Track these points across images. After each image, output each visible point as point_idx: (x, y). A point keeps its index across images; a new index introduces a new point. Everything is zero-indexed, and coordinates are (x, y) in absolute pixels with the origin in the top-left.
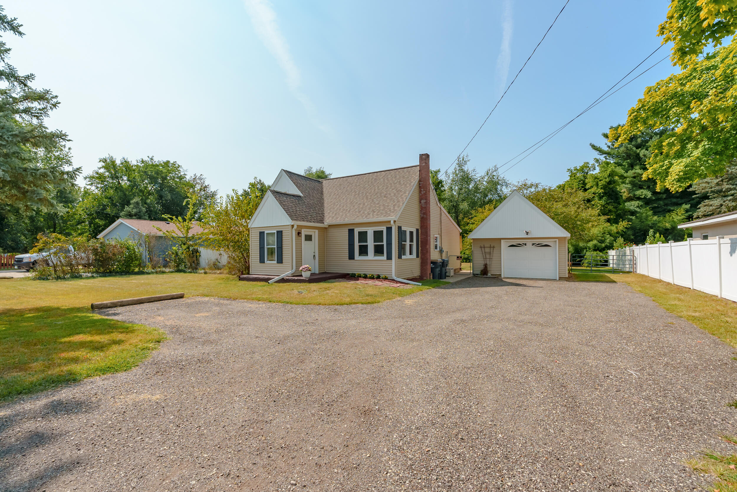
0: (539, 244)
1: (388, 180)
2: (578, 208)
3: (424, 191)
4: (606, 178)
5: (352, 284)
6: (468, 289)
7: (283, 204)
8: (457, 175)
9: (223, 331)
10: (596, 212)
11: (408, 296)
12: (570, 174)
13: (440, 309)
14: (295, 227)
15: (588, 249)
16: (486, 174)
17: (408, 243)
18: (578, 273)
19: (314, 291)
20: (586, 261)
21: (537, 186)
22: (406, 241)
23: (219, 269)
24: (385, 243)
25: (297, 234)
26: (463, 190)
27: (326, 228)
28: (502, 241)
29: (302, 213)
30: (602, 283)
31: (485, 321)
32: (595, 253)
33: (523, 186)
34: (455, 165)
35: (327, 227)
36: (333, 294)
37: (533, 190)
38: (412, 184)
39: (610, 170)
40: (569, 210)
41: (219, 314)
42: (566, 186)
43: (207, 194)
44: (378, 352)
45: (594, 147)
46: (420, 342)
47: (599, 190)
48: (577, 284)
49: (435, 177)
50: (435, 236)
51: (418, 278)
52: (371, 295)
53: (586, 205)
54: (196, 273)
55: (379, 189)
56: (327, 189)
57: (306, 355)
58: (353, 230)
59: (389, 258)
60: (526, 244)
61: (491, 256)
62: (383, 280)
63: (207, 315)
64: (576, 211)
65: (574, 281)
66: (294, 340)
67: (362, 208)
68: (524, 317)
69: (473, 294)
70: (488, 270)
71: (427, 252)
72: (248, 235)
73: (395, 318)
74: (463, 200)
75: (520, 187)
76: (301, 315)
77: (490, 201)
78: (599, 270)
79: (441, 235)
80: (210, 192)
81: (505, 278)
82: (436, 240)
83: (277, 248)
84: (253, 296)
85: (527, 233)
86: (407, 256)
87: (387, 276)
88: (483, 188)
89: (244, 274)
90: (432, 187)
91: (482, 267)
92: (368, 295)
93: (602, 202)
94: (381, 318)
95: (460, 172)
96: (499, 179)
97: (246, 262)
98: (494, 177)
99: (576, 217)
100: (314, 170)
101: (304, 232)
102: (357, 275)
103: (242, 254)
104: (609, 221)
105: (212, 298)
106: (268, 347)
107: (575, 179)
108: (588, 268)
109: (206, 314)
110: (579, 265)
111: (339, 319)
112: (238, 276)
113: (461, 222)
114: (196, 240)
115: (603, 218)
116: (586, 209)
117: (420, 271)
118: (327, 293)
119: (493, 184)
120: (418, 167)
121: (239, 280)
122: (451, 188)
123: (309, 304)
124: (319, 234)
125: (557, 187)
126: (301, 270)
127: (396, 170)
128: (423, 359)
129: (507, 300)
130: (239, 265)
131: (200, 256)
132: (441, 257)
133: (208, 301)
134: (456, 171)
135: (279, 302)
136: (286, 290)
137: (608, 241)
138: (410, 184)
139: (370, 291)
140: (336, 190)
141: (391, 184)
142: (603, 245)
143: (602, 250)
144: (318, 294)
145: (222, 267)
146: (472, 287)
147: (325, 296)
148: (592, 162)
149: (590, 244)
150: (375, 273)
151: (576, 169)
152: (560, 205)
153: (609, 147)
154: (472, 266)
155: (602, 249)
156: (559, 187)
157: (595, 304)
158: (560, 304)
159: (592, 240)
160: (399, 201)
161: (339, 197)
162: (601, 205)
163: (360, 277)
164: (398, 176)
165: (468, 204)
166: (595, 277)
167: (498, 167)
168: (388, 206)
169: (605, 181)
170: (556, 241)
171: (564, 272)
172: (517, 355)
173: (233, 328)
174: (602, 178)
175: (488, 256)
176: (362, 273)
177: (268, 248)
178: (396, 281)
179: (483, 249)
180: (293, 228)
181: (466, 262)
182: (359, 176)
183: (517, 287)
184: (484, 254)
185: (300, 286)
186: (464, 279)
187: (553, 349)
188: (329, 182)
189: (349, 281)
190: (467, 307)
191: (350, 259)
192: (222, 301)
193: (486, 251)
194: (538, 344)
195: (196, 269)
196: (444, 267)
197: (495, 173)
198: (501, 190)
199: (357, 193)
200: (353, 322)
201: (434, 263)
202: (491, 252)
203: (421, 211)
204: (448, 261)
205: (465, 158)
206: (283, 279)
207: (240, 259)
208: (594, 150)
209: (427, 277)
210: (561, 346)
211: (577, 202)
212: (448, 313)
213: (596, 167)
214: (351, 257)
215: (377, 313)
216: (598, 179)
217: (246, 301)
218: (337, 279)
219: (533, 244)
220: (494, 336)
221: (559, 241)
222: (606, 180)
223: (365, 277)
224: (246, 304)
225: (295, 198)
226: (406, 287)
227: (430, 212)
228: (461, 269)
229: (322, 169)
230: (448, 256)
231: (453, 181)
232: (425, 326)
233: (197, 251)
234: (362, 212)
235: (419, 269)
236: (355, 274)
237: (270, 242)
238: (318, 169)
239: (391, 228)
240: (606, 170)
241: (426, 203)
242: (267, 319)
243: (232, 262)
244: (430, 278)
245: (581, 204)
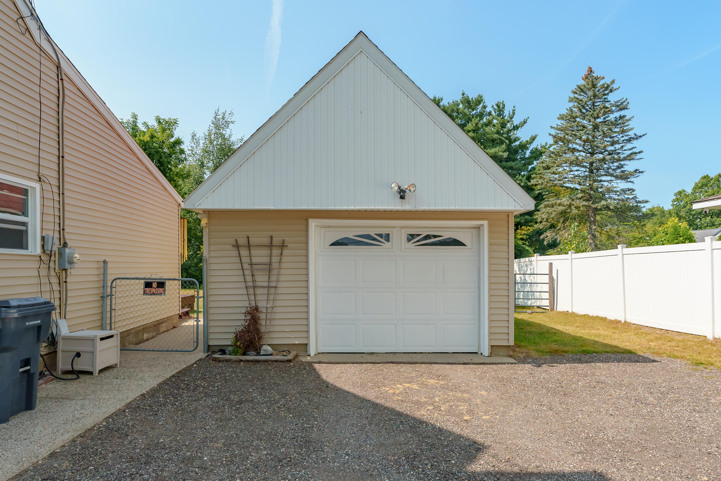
0: (427, 237)
28: (313, 223)
34: (209, 125)
60: (387, 237)
61: (274, 278)
70: (263, 329)
81: (321, 357)
85: (402, 194)
91: (239, 321)
95: (217, 138)
134: (210, 135)
170: (478, 228)
171: (505, 329)
175: (261, 279)
179: (244, 252)
184: (247, 272)
193: (255, 260)
202: (275, 265)
205: (227, 115)
219: (411, 237)
221: (491, 224)
230: (110, 278)
231: (205, 151)
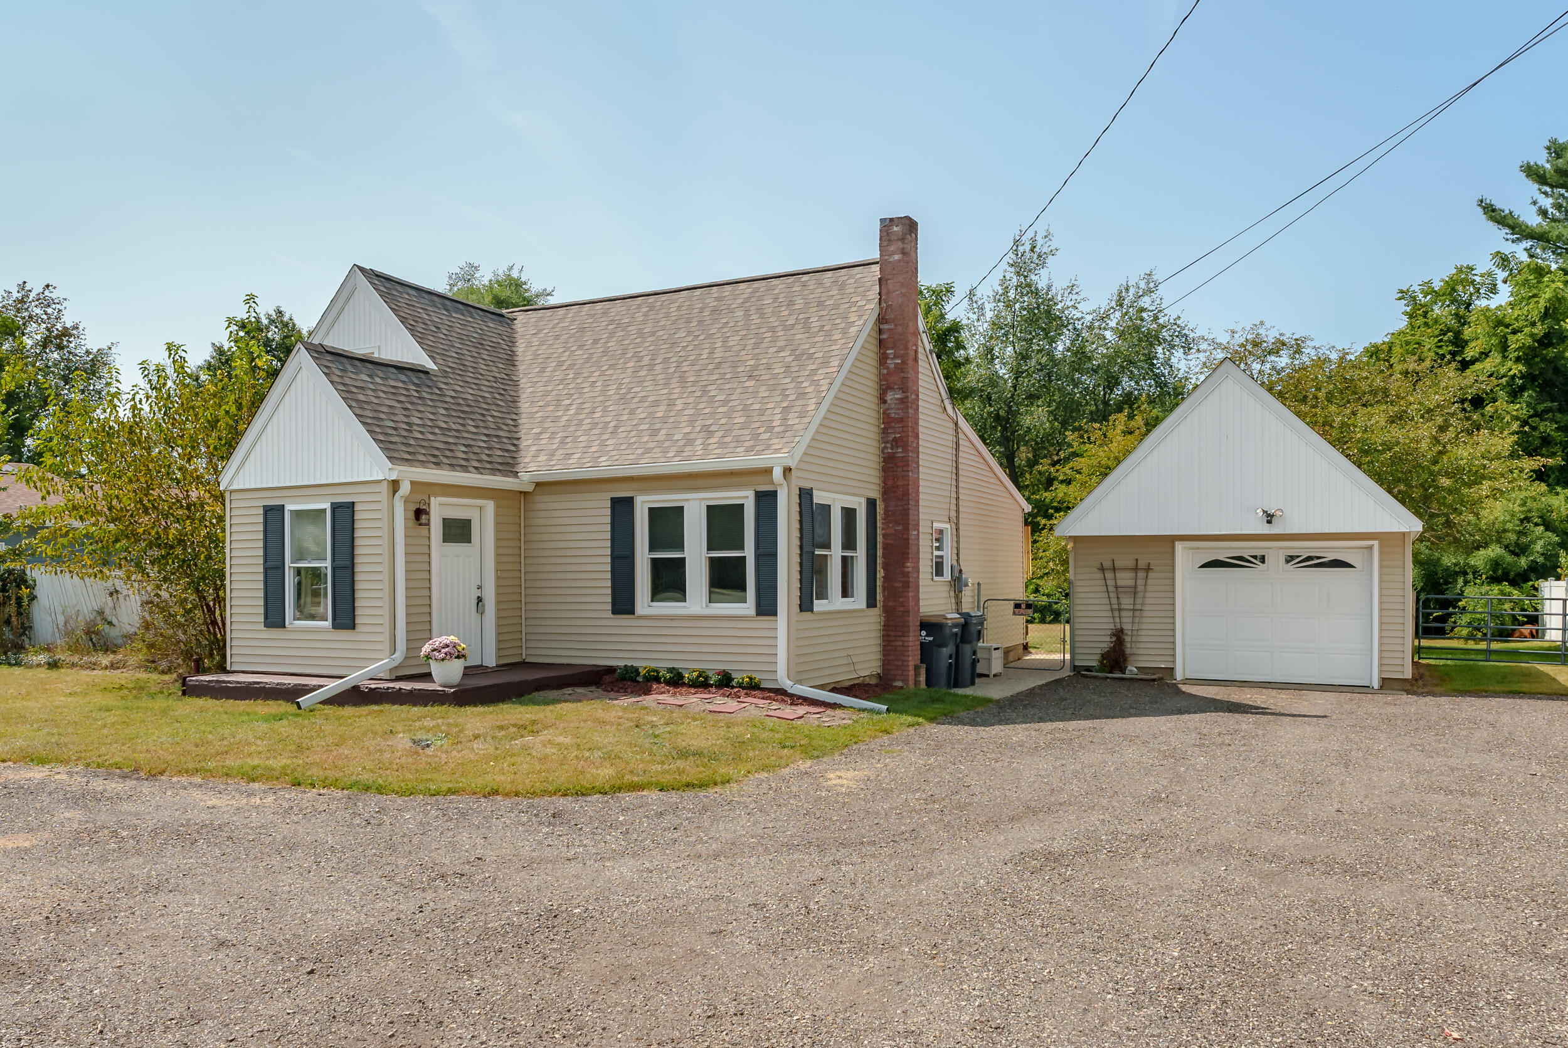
0: (1309, 558)
1: (762, 316)
2: (1443, 429)
3: (895, 357)
4: (1533, 324)
5: (625, 709)
6: (1060, 725)
7: (357, 401)
8: (1009, 305)
9: (78, 919)
10: (1505, 442)
11: (837, 757)
12: (1408, 309)
13: (961, 807)
14: (405, 488)
15: (1470, 577)
16: (1113, 304)
17: (836, 552)
18: (1442, 662)
19: (476, 737)
20: (1465, 619)
21: (1298, 351)
22: (828, 546)
23: (108, 647)
24: (749, 552)
25: (412, 515)
26: (1033, 362)
27: (525, 493)
28: (1179, 546)
29: (431, 437)
30: (1532, 702)
31: (1138, 856)
32: (1496, 589)
33: (1249, 347)
34: (1004, 270)
35: (530, 488)
36: (549, 750)
37: (1283, 361)
38: (853, 330)
39: (1548, 294)
40: (1412, 435)
41: (77, 840)
42: (1397, 350)
43: (69, 360)
44: (725, 1004)
45: (1491, 211)
46: (894, 954)
47: (1509, 364)
48: (1445, 703)
49: (935, 311)
50: (936, 525)
51: (873, 681)
52: (698, 754)
53: (1468, 419)
54: (18, 664)
55: (727, 349)
56: (529, 345)
57: (422, 1024)
58: (630, 501)
59: (766, 607)
60: (1263, 559)
61: (1139, 601)
62: (743, 692)
63: (27, 844)
64: (1436, 440)
65: (1434, 695)
66: (375, 954)
67: (664, 420)
68: (1280, 840)
69: (1081, 746)
70: (1128, 651)
71: (906, 585)
72: (221, 519)
73: (790, 847)
74: (1032, 397)
75: (1236, 352)
76: (415, 841)
77: (1129, 400)
78: (1515, 653)
79: (957, 524)
80: (81, 351)
81: (1187, 681)
82: (937, 540)
83: (334, 569)
84: (231, 762)
85: (1270, 518)
86: (833, 602)
87: (758, 677)
88: (1104, 356)
89: (206, 671)
90: (926, 344)
91: (1105, 643)
92: (684, 754)
93: (1519, 408)
94: (734, 848)
95: (1022, 295)
96: (1161, 321)
97: (214, 623)
98: (1144, 315)
99: (1435, 462)
100: (485, 277)
101: (439, 509)
102: (643, 672)
103: (197, 591)
104: (1540, 475)
105: (62, 769)
106: (263, 991)
107: (1426, 324)
108: (1471, 645)
109: (23, 841)
110: (1440, 633)
111: (570, 854)
112: (180, 675)
113: (1022, 474)
114: (18, 536)
115: (1530, 464)
116: (1470, 433)
117: (879, 656)
118: (526, 748)
119: (1140, 340)
120: (876, 268)
121: (184, 693)
122: (990, 350)
123: (450, 792)
124: (497, 515)
125: (1366, 350)
126: (428, 657)
127: (792, 279)
128: (908, 1033)
129: (1206, 767)
130: (185, 632)
131: (33, 598)
132: (958, 603)
133: (42, 784)
134: (1006, 290)
135: (335, 784)
136: (365, 734)
137: (1538, 547)
138: (844, 332)
139: (694, 736)
140: (567, 349)
141: (772, 330)
142: (1523, 562)
143: (1519, 579)
144: (492, 751)
145: (119, 641)
146: (1075, 717)
147: (519, 759)
148: (1484, 265)
149: (1480, 559)
150: (713, 666)
151: (1428, 290)
152: (1378, 416)
153: (1543, 213)
154: (1068, 639)
155: (1518, 574)
156: (1374, 352)
157: (1525, 781)
158: (1402, 785)
159: (1486, 545)
160: (802, 395)
161: (577, 374)
162: (1517, 418)
163: (657, 679)
164: (799, 302)
165: (1050, 412)
166: (1503, 677)
167: (1158, 276)
168: (762, 412)
169: (1532, 335)
170: (1371, 548)
171: (1400, 662)
172: (1280, 1005)
173: (125, 902)
174: (1521, 324)
175: (1127, 602)
176: (662, 664)
177: (299, 571)
178: (791, 696)
179: (1109, 575)
180: (395, 492)
181: (1043, 621)
182: (651, 299)
183: (1237, 716)
184: (1112, 595)
185: (419, 719)
186: (1041, 687)
187: (1410, 976)
188: (540, 319)
189: (612, 694)
190: (1064, 797)
191: (615, 611)
192: (98, 784)
193: (1120, 583)
194: (1353, 954)
195: (19, 648)
196: (969, 642)
197: (1145, 302)
198: (1167, 363)
199: (646, 360)
200: (626, 869)
201: (931, 626)
202: (1140, 588)
203: (884, 431)
204: (982, 620)
205: (1040, 241)
206: (356, 688)
207: (189, 611)
208: (1491, 224)
209: (905, 681)
210: (1442, 963)
211: (1438, 406)
212: (994, 823)
213: (1501, 286)
214: (623, 603)
215: (721, 826)
216: (1507, 326)
217: (198, 780)
218: (568, 691)
219: (1290, 559)
220: (1178, 922)
221: (1381, 546)
222: (1535, 331)
223: (676, 680)
224: (196, 794)
225: (403, 378)
226: (830, 718)
227: (917, 437)
228: (1026, 647)
229: (515, 274)
230: (983, 599)
231: (996, 325)
232: (910, 881)
233: (21, 580)
234: (663, 432)
235: (878, 649)
236: (636, 670)
237: (310, 544)
238: (501, 272)
239: (774, 494)
240: (1535, 296)
241: (903, 401)
242: (276, 860)
243: (159, 619)
244: (917, 683)
245: (1453, 415)
